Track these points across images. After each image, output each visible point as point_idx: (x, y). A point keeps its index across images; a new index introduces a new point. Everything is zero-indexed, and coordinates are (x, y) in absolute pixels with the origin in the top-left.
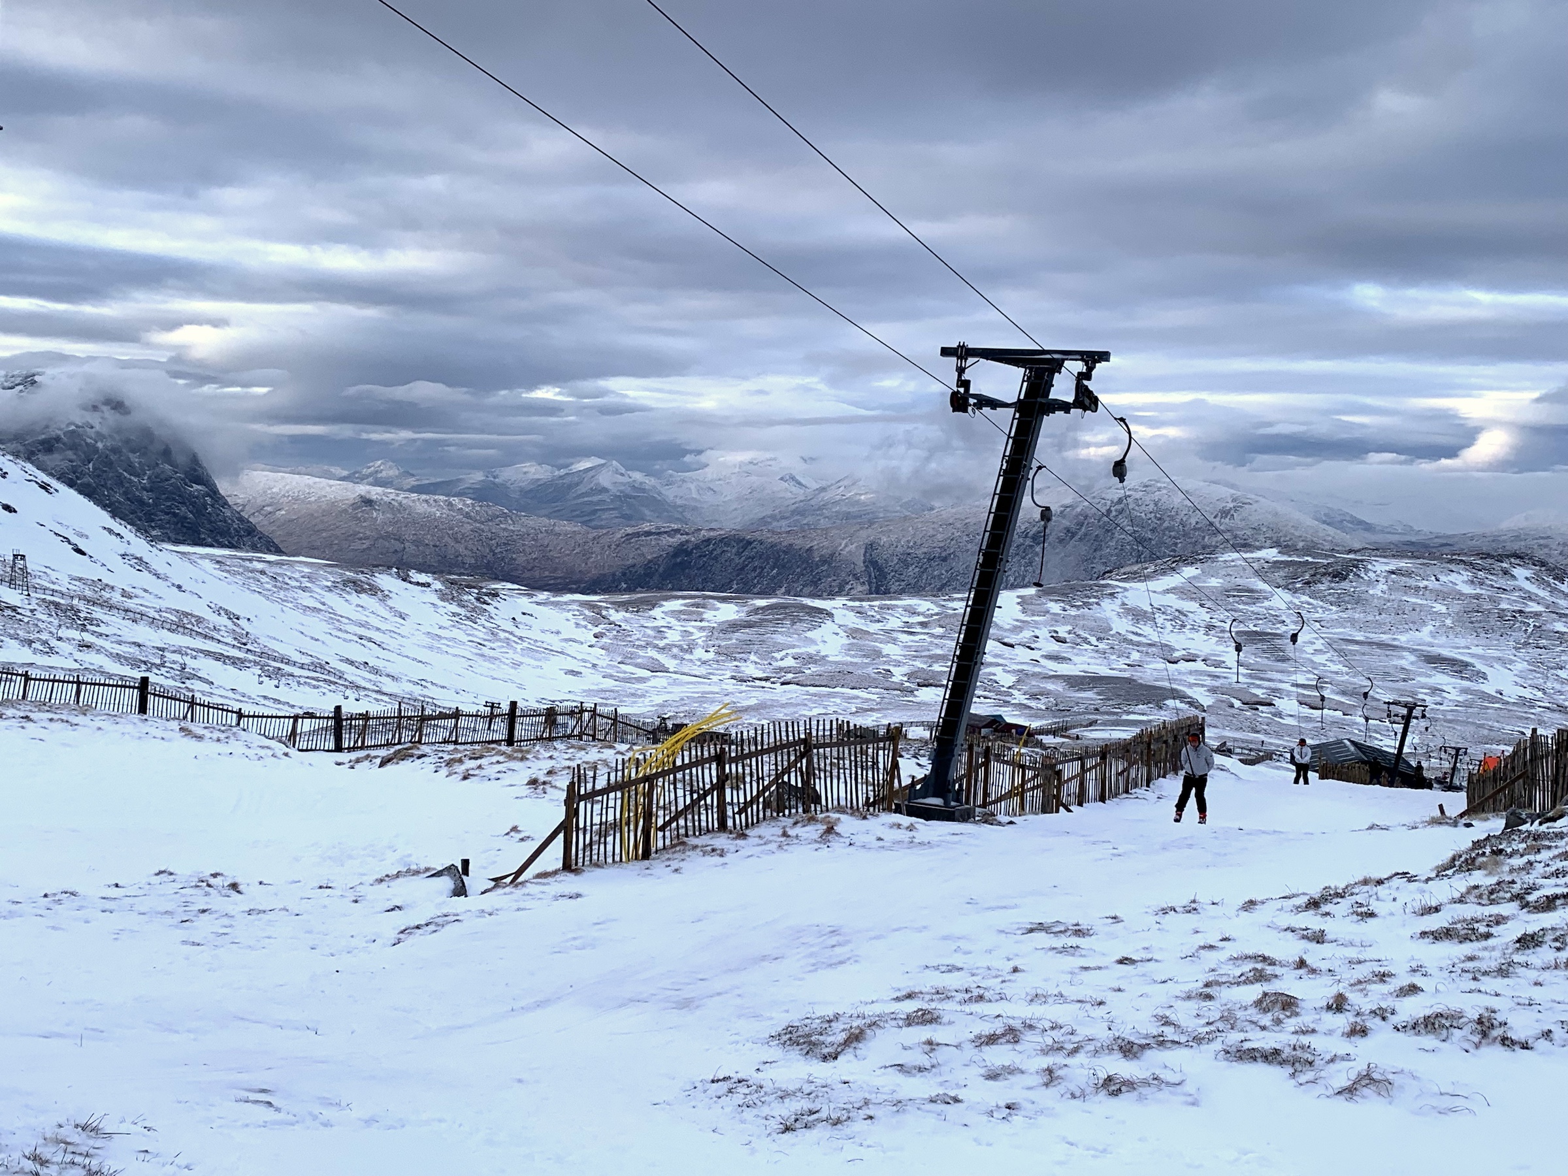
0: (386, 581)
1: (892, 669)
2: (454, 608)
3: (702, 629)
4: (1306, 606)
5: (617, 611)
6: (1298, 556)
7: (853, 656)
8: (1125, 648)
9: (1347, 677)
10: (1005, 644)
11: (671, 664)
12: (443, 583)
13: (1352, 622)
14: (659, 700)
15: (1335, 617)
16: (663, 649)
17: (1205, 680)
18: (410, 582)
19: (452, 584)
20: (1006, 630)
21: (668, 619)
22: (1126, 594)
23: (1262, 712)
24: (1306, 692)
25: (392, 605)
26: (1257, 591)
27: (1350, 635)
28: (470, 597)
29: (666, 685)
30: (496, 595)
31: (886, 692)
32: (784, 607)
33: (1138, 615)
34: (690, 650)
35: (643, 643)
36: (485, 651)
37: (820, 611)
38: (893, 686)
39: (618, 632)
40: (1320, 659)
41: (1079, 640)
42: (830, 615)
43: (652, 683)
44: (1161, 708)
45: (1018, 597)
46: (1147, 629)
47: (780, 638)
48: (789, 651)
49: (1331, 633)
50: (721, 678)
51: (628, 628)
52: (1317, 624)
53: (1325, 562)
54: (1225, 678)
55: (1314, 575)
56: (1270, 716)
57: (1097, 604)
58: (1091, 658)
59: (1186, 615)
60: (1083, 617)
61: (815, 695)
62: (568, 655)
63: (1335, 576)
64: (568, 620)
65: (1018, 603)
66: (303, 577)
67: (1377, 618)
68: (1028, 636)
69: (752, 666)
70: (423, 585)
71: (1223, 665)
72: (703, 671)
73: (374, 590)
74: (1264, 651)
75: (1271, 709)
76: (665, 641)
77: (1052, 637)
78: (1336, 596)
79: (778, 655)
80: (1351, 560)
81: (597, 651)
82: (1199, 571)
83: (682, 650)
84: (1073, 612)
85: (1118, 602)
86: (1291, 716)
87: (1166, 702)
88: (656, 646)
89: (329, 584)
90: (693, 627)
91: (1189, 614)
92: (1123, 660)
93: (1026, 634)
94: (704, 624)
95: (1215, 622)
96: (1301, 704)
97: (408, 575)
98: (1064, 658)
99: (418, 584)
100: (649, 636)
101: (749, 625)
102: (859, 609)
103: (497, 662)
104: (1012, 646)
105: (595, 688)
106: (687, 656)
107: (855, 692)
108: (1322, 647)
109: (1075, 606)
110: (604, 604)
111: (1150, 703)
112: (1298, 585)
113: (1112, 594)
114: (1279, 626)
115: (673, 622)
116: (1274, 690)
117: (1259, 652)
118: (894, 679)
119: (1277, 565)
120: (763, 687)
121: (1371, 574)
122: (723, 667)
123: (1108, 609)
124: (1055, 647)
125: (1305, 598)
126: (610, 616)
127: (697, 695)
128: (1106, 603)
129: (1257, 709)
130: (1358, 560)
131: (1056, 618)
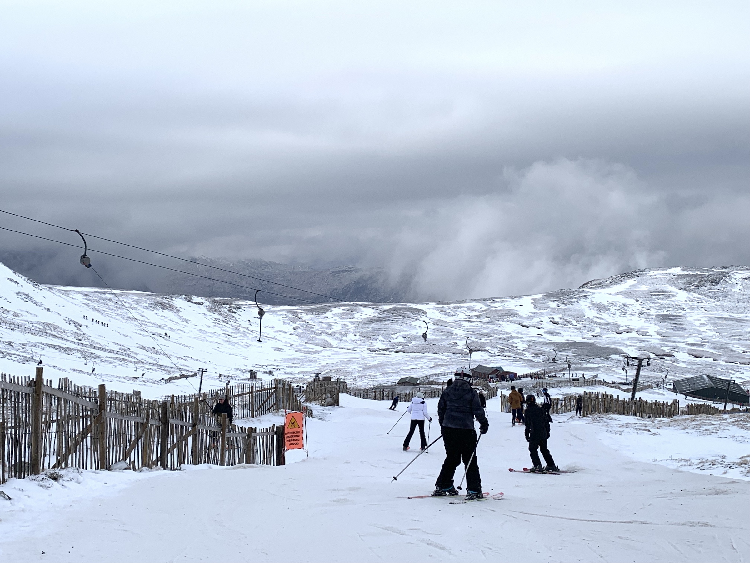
0: (178, 302)
1: (458, 342)
2: (216, 316)
3: (353, 323)
4: (697, 299)
5: (307, 314)
6: (692, 271)
7: (436, 335)
8: (592, 326)
9: (718, 339)
10: (524, 326)
11: (334, 343)
12: (210, 302)
13: (723, 307)
14: (324, 363)
15: (713, 305)
16: (331, 334)
17: (636, 343)
18: (192, 303)
19: (215, 302)
20: (524, 318)
21: (335, 318)
22: (594, 296)
23: (667, 360)
24: (693, 348)
25: (181, 315)
26: (668, 292)
27: (721, 315)
28: (225, 310)
29: (330, 354)
30: (239, 308)
31: (453, 355)
32: (399, 309)
33: (600, 308)
34: (345, 335)
35: (320, 332)
36: (231, 339)
37: (419, 311)
38: (458, 351)
39: (307, 326)
40: (703, 329)
41: (566, 323)
42: (425, 313)
43: (323, 354)
44: (608, 359)
45: (532, 299)
46: (605, 315)
47: (396, 327)
48: (401, 334)
49: (710, 314)
50: (362, 350)
51: (313, 324)
52: (703, 309)
53: (707, 274)
54: (648, 341)
55: (701, 282)
56: (671, 362)
57: (577, 302)
58: (573, 332)
59: (628, 307)
60: (569, 309)
61: (413, 358)
62: (277, 340)
63: (712, 282)
64: (279, 320)
65: (532, 303)
66: (133, 302)
67: (737, 304)
68: (537, 321)
69: (380, 343)
70: (199, 304)
71: (648, 334)
72: (352, 346)
73: (171, 308)
74: (671, 326)
75: (672, 358)
76: (332, 330)
77: (551, 321)
78: (713, 293)
79: (394, 336)
80: (722, 272)
81: (294, 337)
82: (636, 282)
83: (341, 335)
84: (563, 307)
85: (589, 300)
86: (683, 362)
87: (611, 356)
88: (327, 333)
89: (147, 305)
90: (349, 322)
91: (630, 306)
92: (591, 333)
93: (536, 320)
94: (354, 320)
95: (644, 310)
96: (690, 355)
97: (191, 299)
98: (556, 333)
99: (196, 303)
100: (323, 328)
101: (379, 320)
102: (442, 309)
103: (236, 345)
104: (527, 327)
105: (290, 357)
106: (344, 338)
107: (436, 355)
108: (705, 322)
109: (564, 303)
110: (300, 311)
111: (601, 357)
112: (692, 288)
113: (585, 296)
114: (681, 311)
115: (338, 319)
116: (675, 347)
117: (669, 326)
118: (459, 348)
119: (680, 276)
120: (384, 354)
121: (733, 280)
122: (363, 344)
123: (583, 305)
124: (552, 327)
125: (696, 295)
126: (303, 317)
127: (346, 360)
128: (582, 302)
129: (664, 359)
130: (726, 273)
131: (553, 311)
